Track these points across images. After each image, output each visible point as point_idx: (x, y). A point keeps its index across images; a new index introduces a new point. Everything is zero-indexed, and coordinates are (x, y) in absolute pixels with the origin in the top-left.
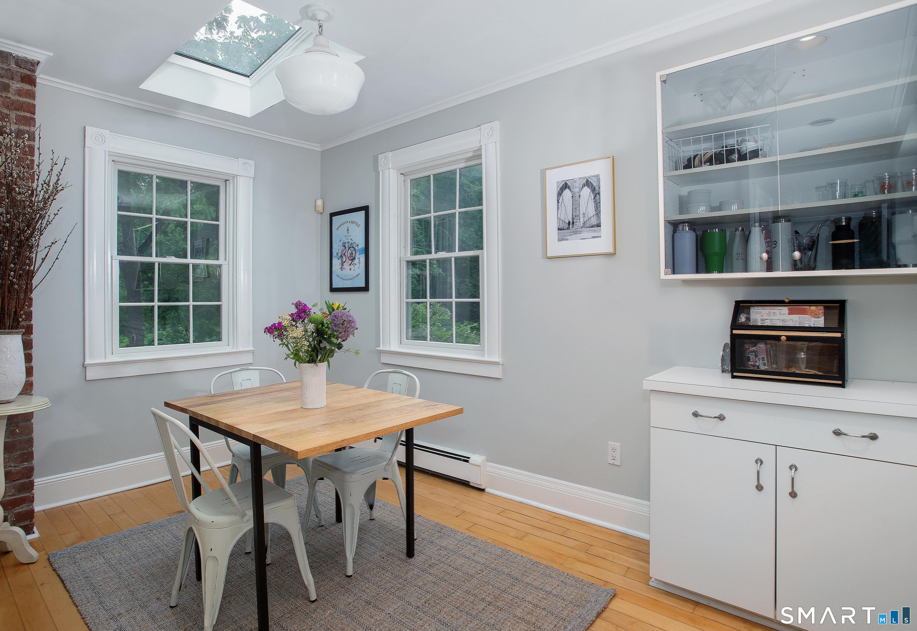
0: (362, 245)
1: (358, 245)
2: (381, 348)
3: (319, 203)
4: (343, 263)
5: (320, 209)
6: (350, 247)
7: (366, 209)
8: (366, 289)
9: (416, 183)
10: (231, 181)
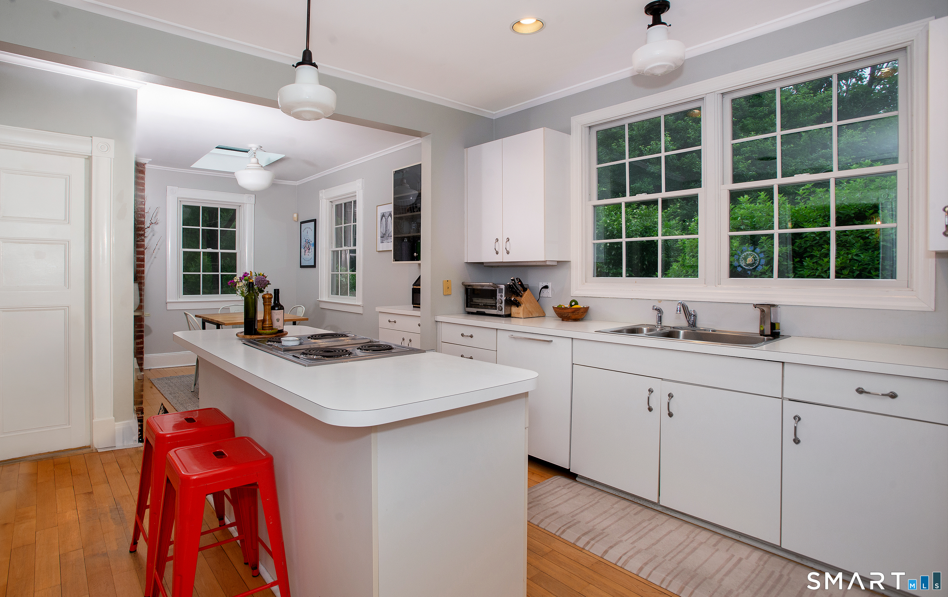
0: (313, 242)
1: (311, 241)
2: (320, 299)
3: (295, 215)
4: (305, 251)
5: (296, 219)
6: (308, 242)
7: (315, 221)
8: (314, 266)
9: (338, 207)
10: (242, 206)
